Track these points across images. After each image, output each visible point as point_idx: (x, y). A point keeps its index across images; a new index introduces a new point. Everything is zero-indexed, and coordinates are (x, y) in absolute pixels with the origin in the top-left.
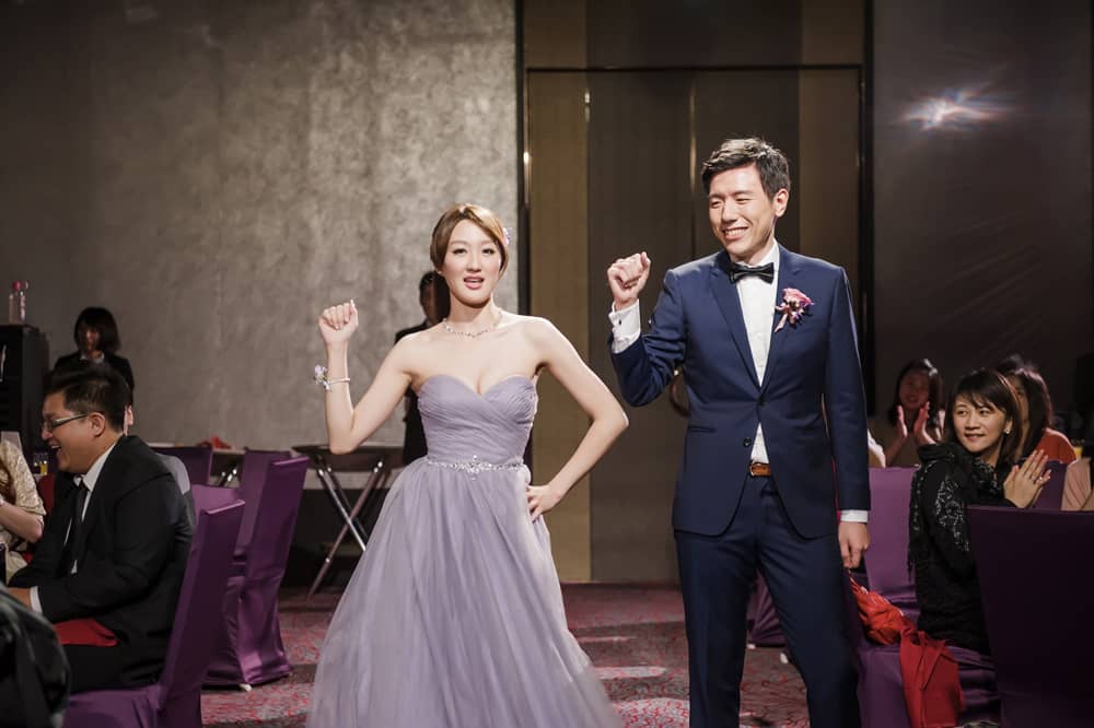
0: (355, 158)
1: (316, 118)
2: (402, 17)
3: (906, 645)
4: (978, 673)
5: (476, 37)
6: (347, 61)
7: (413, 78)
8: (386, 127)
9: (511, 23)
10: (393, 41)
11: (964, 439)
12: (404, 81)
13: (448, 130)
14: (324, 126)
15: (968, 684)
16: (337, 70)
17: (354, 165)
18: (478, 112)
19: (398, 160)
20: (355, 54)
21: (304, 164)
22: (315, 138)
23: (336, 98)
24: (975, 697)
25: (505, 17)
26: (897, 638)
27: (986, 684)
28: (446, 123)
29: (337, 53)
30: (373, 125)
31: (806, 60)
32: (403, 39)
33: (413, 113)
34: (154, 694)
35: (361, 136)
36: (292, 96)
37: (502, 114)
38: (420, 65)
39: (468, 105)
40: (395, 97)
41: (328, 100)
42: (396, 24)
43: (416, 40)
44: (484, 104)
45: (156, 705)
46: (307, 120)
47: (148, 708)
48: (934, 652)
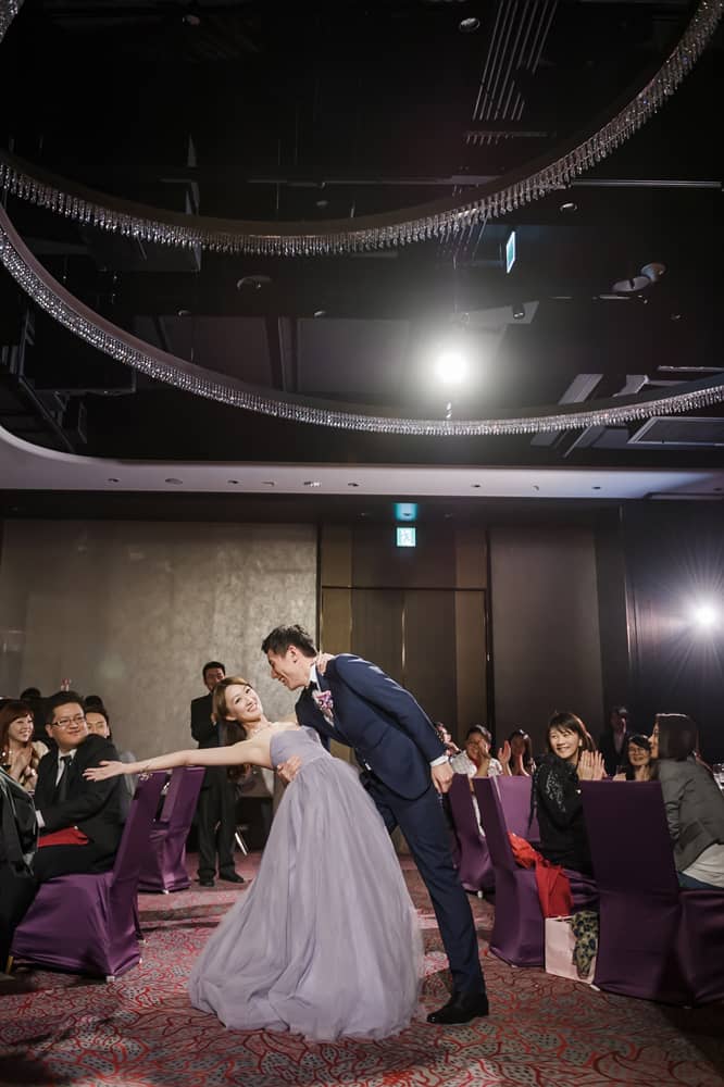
0: (236, 627)
1: (218, 607)
2: (262, 561)
3: (539, 867)
4: (580, 885)
5: (297, 571)
6: (234, 581)
7: (266, 590)
8: (252, 613)
9: (315, 565)
10: (256, 570)
11: (557, 752)
12: (262, 591)
13: (283, 615)
14: (221, 612)
15: (574, 891)
16: (229, 585)
17: (236, 631)
18: (298, 607)
19: (257, 629)
20: (238, 577)
21: (211, 630)
22: (217, 617)
23: (228, 599)
24: (579, 899)
25: (312, 561)
26: (533, 864)
27: (585, 892)
28: (282, 612)
29: (230, 576)
30: (246, 612)
31: (459, 586)
32: (262, 572)
33: (265, 606)
34: (109, 877)
35: (239, 617)
36: (207, 597)
37: (309, 608)
38: (270, 583)
39: (293, 603)
40: (257, 599)
41: (224, 599)
42: (259, 564)
43: (268, 571)
44: (301, 603)
45: (109, 884)
46: (214, 610)
47: (105, 886)
48: (556, 872)
